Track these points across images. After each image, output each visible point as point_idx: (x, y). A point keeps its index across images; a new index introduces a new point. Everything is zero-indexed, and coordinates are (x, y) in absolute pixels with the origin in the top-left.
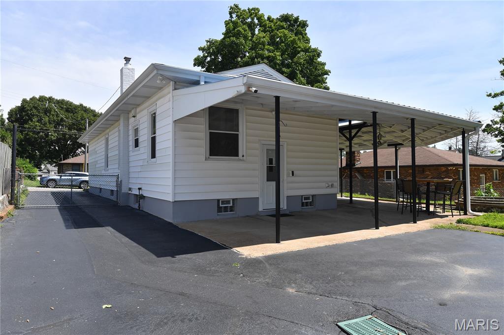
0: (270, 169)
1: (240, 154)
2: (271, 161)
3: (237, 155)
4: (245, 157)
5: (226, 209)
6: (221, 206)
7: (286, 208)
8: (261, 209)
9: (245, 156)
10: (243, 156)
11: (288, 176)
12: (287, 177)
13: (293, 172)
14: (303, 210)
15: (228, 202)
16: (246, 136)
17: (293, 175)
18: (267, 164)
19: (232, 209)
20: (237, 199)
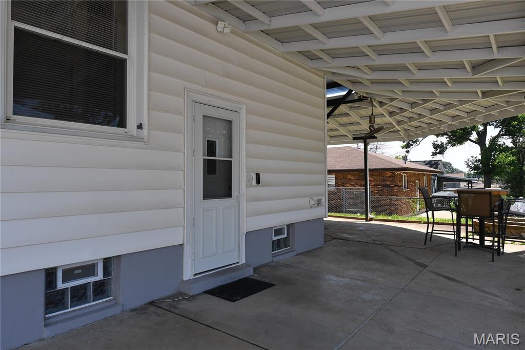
0: (210, 167)
1: (132, 119)
2: (211, 147)
3: (122, 124)
4: (145, 132)
5: (79, 295)
6: (60, 285)
7: (244, 262)
8: (188, 275)
9: (145, 127)
10: (140, 127)
11: (249, 185)
12: (247, 186)
13: (258, 176)
14: (276, 259)
15: (89, 269)
16: (149, 69)
17: (258, 182)
18: (204, 155)
19: (101, 289)
20: (119, 257)
